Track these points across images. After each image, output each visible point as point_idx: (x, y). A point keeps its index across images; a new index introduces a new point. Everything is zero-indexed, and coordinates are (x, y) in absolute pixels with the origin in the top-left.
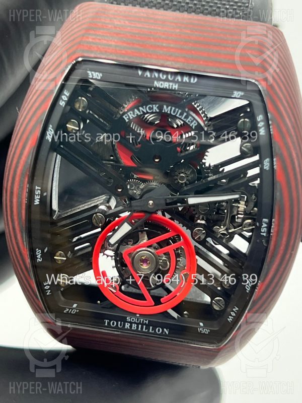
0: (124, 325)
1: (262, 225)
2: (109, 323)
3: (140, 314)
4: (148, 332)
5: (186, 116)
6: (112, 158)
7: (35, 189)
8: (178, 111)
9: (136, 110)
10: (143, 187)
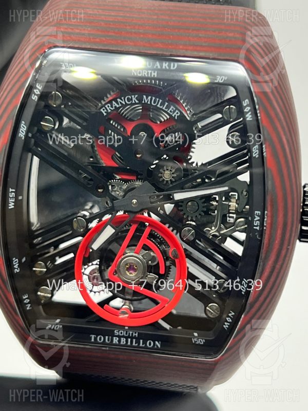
0: (112, 340)
1: (255, 218)
2: (95, 339)
3: (129, 327)
4: (138, 346)
5: (167, 105)
6: (91, 159)
7: (9, 192)
8: (159, 101)
9: (114, 102)
10: (125, 187)
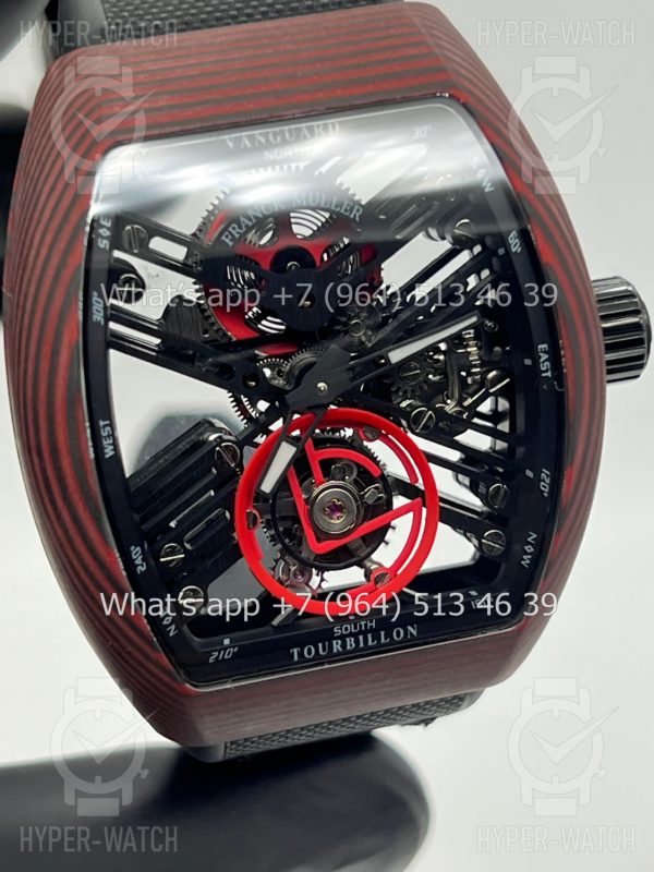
0: (331, 648)
1: (540, 357)
2: (301, 654)
3: (356, 615)
4: (379, 645)
5: (338, 201)
6: (207, 336)
7: (99, 428)
8: (321, 196)
9: (242, 219)
10: (288, 368)
